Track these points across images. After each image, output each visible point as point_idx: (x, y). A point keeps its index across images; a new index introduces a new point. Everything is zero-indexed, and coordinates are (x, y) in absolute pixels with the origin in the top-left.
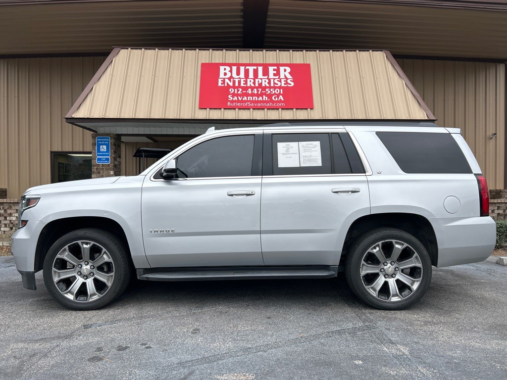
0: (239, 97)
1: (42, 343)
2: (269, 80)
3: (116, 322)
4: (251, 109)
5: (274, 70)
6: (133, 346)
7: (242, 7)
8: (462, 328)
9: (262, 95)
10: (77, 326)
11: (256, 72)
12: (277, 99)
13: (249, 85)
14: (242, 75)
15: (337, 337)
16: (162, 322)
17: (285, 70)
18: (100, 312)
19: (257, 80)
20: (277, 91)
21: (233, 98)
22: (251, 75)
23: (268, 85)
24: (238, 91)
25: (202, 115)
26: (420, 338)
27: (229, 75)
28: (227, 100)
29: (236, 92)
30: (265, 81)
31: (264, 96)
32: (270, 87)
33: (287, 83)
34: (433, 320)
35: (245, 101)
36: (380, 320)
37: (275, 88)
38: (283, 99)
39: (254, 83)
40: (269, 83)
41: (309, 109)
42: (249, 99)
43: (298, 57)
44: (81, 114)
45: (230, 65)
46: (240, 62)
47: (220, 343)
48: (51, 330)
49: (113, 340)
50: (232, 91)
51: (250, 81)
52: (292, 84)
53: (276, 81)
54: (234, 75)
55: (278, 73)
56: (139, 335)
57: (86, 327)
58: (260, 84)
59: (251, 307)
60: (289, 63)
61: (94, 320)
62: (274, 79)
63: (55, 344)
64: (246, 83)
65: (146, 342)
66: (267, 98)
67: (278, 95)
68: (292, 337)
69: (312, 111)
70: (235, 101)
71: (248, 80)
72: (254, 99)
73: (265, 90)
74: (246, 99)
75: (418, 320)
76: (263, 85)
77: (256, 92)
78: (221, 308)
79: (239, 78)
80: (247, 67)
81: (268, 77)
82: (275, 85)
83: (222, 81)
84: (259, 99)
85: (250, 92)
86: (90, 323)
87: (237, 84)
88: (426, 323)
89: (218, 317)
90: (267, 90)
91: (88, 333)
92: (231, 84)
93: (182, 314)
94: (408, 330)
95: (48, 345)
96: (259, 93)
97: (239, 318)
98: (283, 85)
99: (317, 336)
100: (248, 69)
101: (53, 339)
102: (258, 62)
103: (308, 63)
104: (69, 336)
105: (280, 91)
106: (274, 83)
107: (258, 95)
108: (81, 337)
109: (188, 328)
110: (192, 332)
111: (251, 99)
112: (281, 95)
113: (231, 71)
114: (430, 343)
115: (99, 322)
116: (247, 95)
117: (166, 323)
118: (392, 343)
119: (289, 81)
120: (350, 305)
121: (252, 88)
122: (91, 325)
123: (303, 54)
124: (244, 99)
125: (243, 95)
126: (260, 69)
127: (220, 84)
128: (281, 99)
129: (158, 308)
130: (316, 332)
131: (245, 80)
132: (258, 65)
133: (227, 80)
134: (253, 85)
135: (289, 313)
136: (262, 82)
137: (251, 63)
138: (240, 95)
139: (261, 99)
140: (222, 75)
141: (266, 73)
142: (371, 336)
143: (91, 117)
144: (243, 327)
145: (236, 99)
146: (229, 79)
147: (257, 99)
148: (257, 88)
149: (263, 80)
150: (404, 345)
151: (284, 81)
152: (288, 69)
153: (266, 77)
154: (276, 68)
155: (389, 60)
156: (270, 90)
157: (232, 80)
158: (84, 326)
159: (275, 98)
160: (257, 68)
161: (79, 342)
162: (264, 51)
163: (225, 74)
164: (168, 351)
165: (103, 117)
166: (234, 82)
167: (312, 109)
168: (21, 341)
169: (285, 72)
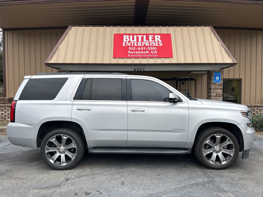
0: (134, 52)
1: (47, 190)
2: (150, 42)
3: (81, 177)
4: (140, 58)
5: (152, 37)
6: (93, 192)
7: (135, 4)
8: (259, 182)
9: (146, 50)
10: (62, 179)
11: (142, 38)
12: (153, 52)
13: (139, 45)
14: (135, 40)
15: (196, 187)
16: (104, 177)
17: (158, 37)
18: (72, 171)
19: (143, 43)
20: (154, 48)
21: (131, 52)
22: (140, 40)
23: (149, 45)
24: (133, 48)
25: (115, 61)
26: (239, 188)
27: (128, 40)
28: (128, 53)
29: (132, 49)
30: (147, 43)
31: (147, 51)
32: (150, 46)
33: (159, 44)
34: (243, 177)
35: (137, 54)
36: (216, 177)
37: (152, 47)
38: (157, 53)
39: (142, 44)
40: (150, 44)
41: (170, 58)
42: (139, 53)
43: (164, 30)
44: (53, 61)
45: (129, 35)
46: (134, 33)
47: (136, 191)
48: (49, 182)
49: (82, 188)
50: (130, 48)
51: (140, 43)
52: (162, 45)
53: (153, 43)
54: (131, 40)
55: (154, 39)
56: (94, 185)
57: (67, 180)
58: (145, 45)
59: (148, 168)
60: (160, 33)
61: (69, 176)
62: (152, 42)
63: (53, 191)
64: (137, 44)
65: (99, 190)
66: (148, 52)
67: (154, 51)
68: (173, 187)
69: (172, 59)
70: (132, 54)
71: (139, 43)
72: (142, 53)
73: (147, 48)
74: (137, 53)
75: (236, 177)
76: (146, 45)
77: (142, 49)
78: (133, 169)
79: (134, 42)
80: (138, 36)
81: (149, 41)
82: (153, 45)
83: (125, 43)
84: (144, 53)
85: (140, 49)
86: (68, 177)
87: (132, 45)
88: (240, 179)
89: (132, 174)
90: (148, 48)
91: (68, 183)
92: (130, 45)
93: (114, 172)
94: (232, 183)
95: (49, 191)
96: (144, 49)
97: (143, 175)
98: (157, 45)
99: (185, 187)
100: (138, 37)
101: (52, 187)
102: (143, 33)
103: (169, 33)
104: (59, 186)
105: (155, 48)
106: (152, 44)
107: (144, 51)
108: (65, 186)
109: (118, 181)
110: (121, 184)
111: (140, 53)
112: (156, 50)
113: (129, 38)
114: (244, 191)
115: (72, 177)
116: (138, 51)
117: (107, 178)
118: (225, 192)
119: (160, 43)
120: (198, 167)
121: (141, 47)
122: (69, 179)
123: (167, 28)
124: (136, 53)
125: (136, 51)
126: (145, 37)
127: (124, 45)
128: (156, 53)
129: (100, 168)
130: (184, 184)
131: (137, 42)
132: (143, 34)
133: (127, 43)
134: (141, 45)
135: (168, 172)
136: (145, 44)
137: (133, 33)
138: (134, 51)
139: (146, 53)
140: (125, 40)
141: (147, 39)
142: (213, 187)
143: (58, 63)
144: (146, 181)
145: (132, 53)
146: (129, 42)
147: (143, 53)
148: (143, 47)
149: (146, 43)
150: (231, 193)
151: (157, 43)
152: (159, 37)
153: (148, 41)
154: (153, 36)
155: (212, 31)
156: (150, 48)
157: (130, 42)
158: (66, 179)
159: (152, 52)
160: (143, 36)
161: (64, 189)
162: (147, 27)
163: (126, 40)
164: (111, 195)
165: (64, 63)
166: (131, 44)
167: (172, 58)
168: (36, 189)
169: (158, 38)
